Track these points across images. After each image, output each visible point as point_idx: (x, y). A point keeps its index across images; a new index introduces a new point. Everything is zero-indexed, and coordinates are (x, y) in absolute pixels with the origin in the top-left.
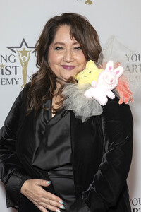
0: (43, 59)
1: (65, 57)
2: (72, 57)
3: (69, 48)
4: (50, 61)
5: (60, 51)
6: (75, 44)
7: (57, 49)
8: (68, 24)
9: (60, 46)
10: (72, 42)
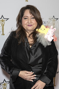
0: (20, 23)
1: (28, 21)
2: (31, 21)
3: (29, 18)
4: (23, 24)
5: (26, 19)
6: (32, 16)
7: (25, 19)
8: (29, 9)
9: (26, 17)
10: (31, 15)
